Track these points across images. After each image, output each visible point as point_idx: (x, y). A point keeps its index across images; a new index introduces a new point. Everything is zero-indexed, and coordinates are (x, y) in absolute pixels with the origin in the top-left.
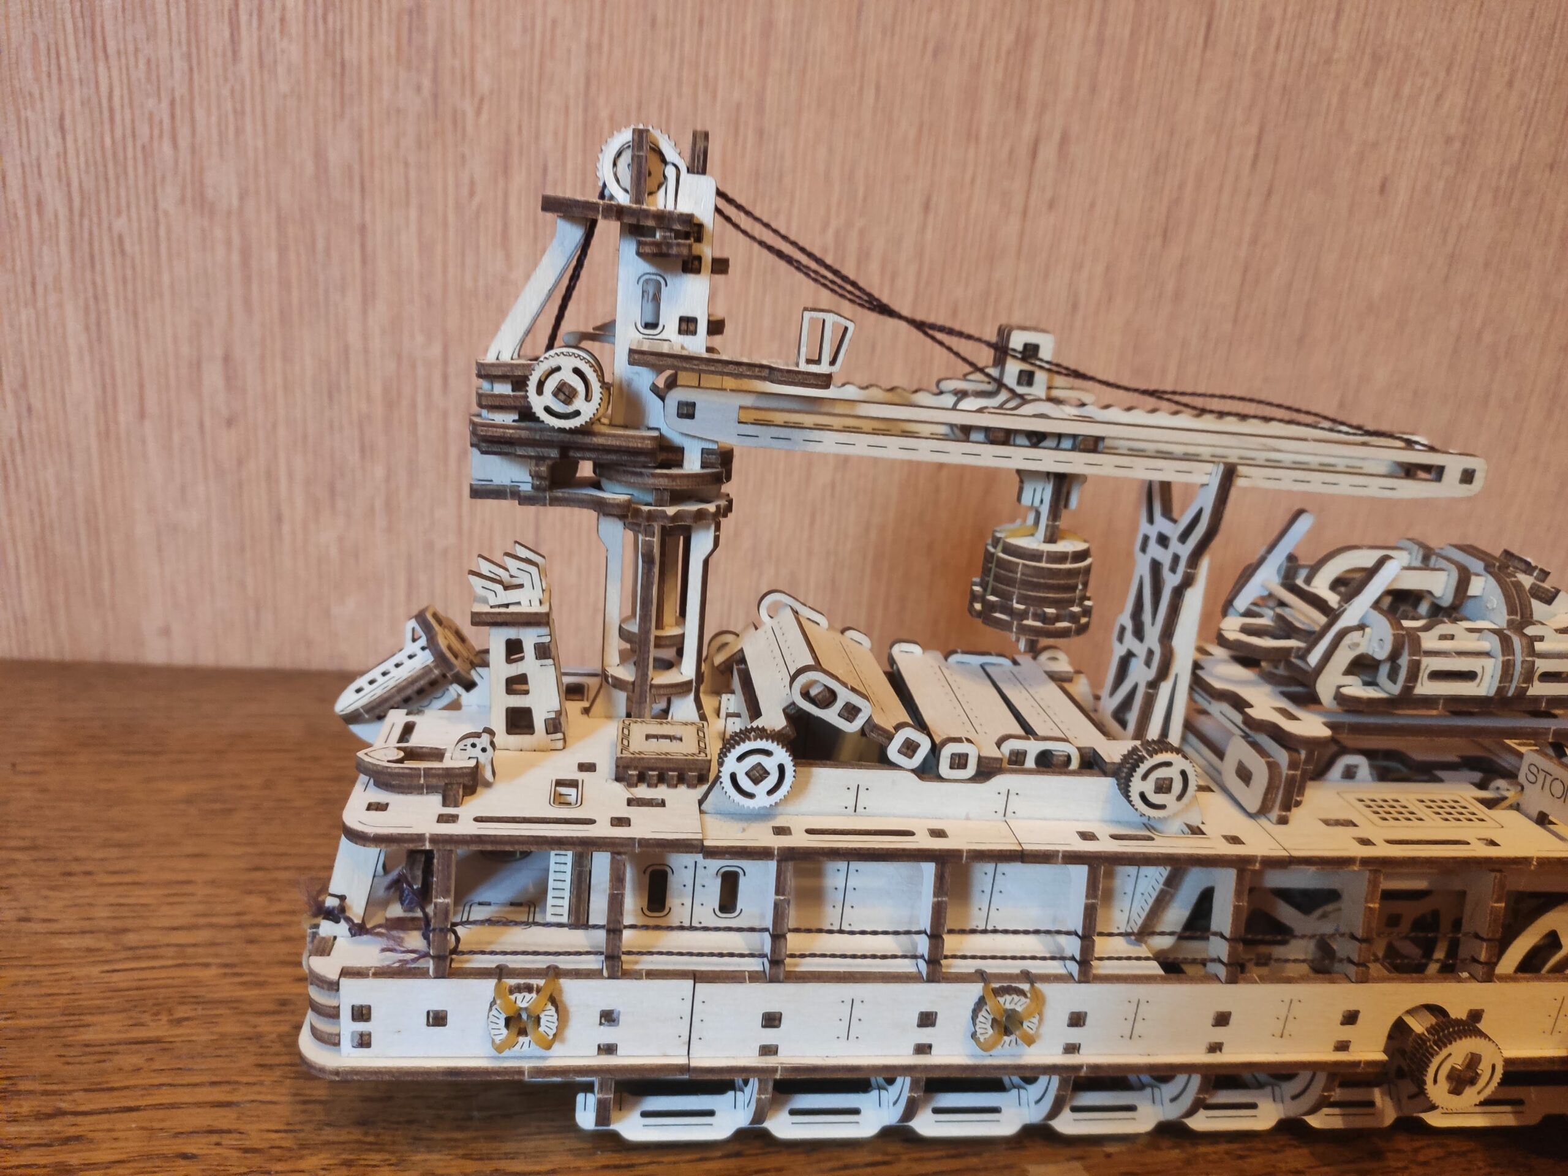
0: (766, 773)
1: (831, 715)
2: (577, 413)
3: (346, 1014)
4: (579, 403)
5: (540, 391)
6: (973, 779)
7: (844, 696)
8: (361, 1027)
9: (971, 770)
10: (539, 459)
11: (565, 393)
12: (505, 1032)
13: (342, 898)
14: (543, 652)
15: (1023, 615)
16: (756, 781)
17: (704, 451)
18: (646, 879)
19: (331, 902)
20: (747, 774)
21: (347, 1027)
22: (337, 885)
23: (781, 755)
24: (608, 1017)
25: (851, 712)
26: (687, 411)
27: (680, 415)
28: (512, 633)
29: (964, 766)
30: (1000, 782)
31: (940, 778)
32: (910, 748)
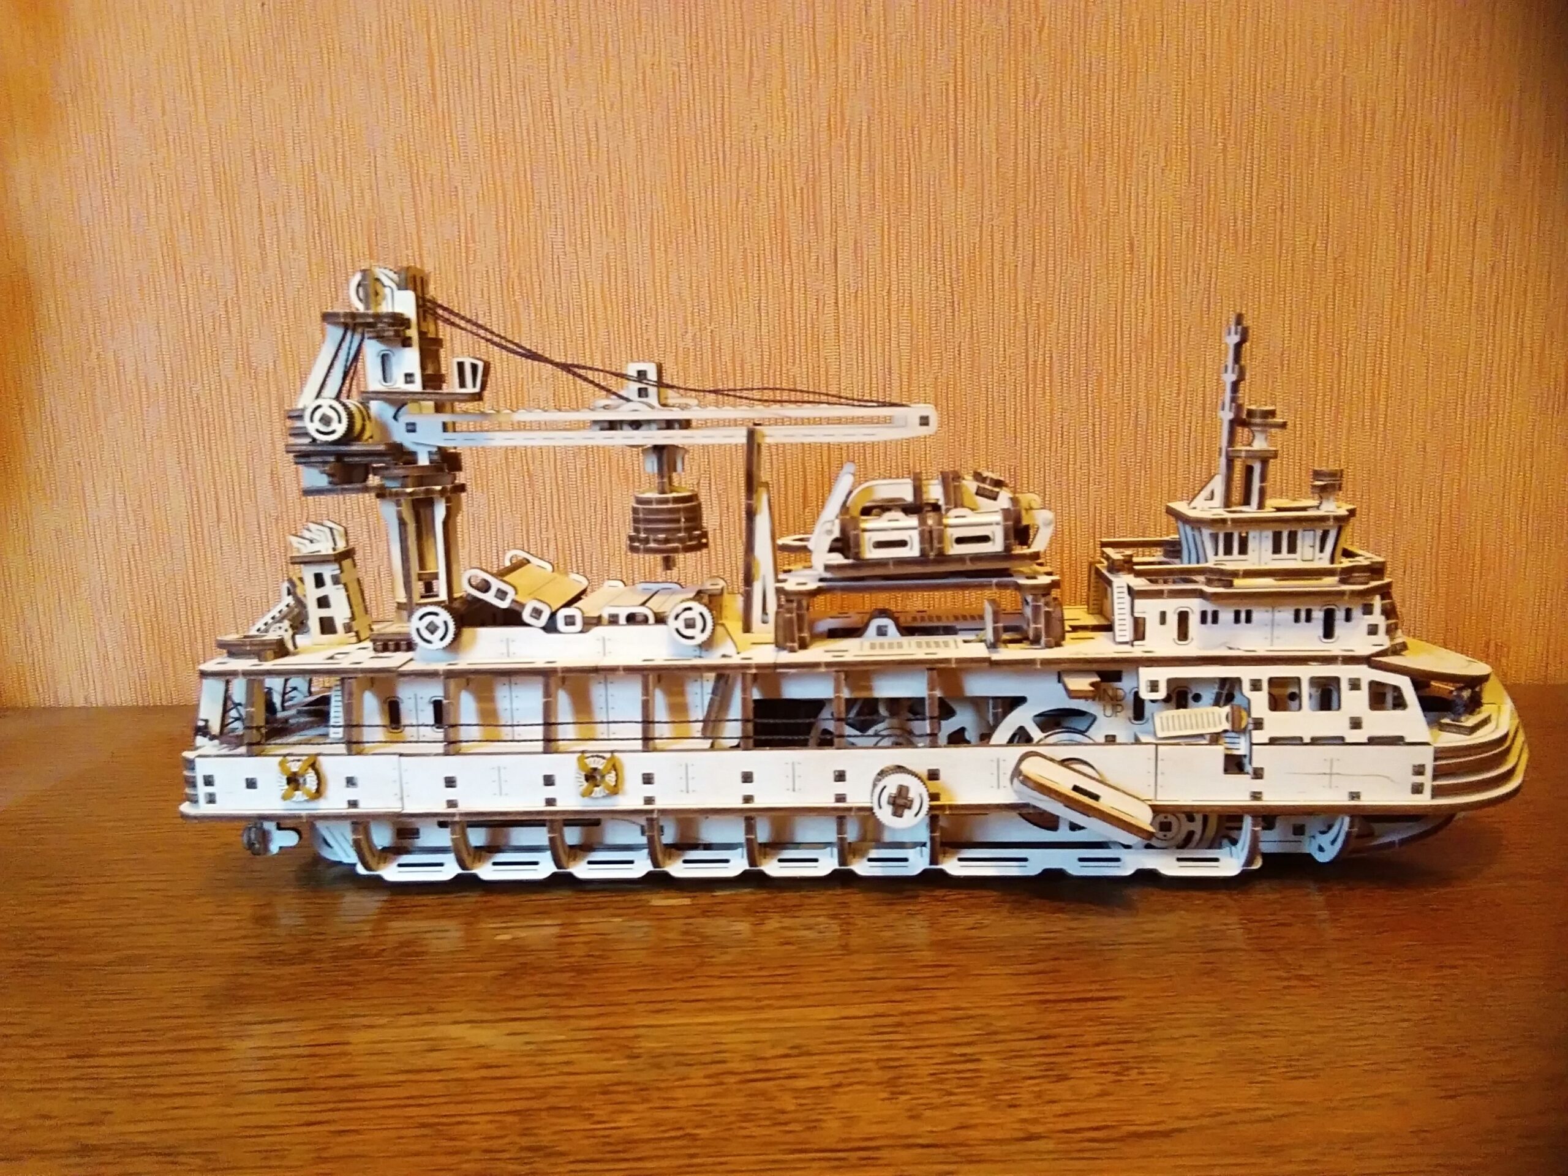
0: (436, 628)
1: (490, 597)
2: (333, 432)
3: (200, 782)
4: (335, 425)
5: (312, 420)
6: (581, 632)
7: (496, 584)
8: (210, 789)
9: (579, 626)
10: (325, 463)
11: (326, 420)
12: (286, 787)
13: (206, 721)
14: (336, 580)
15: (646, 541)
16: (432, 633)
17: (430, 453)
18: (386, 707)
19: (201, 723)
20: (427, 628)
21: (202, 790)
22: (203, 714)
23: (445, 615)
24: (350, 782)
25: (502, 594)
26: (411, 428)
27: (409, 431)
28: (317, 569)
29: (573, 624)
30: (596, 631)
31: (560, 632)
32: (537, 613)
